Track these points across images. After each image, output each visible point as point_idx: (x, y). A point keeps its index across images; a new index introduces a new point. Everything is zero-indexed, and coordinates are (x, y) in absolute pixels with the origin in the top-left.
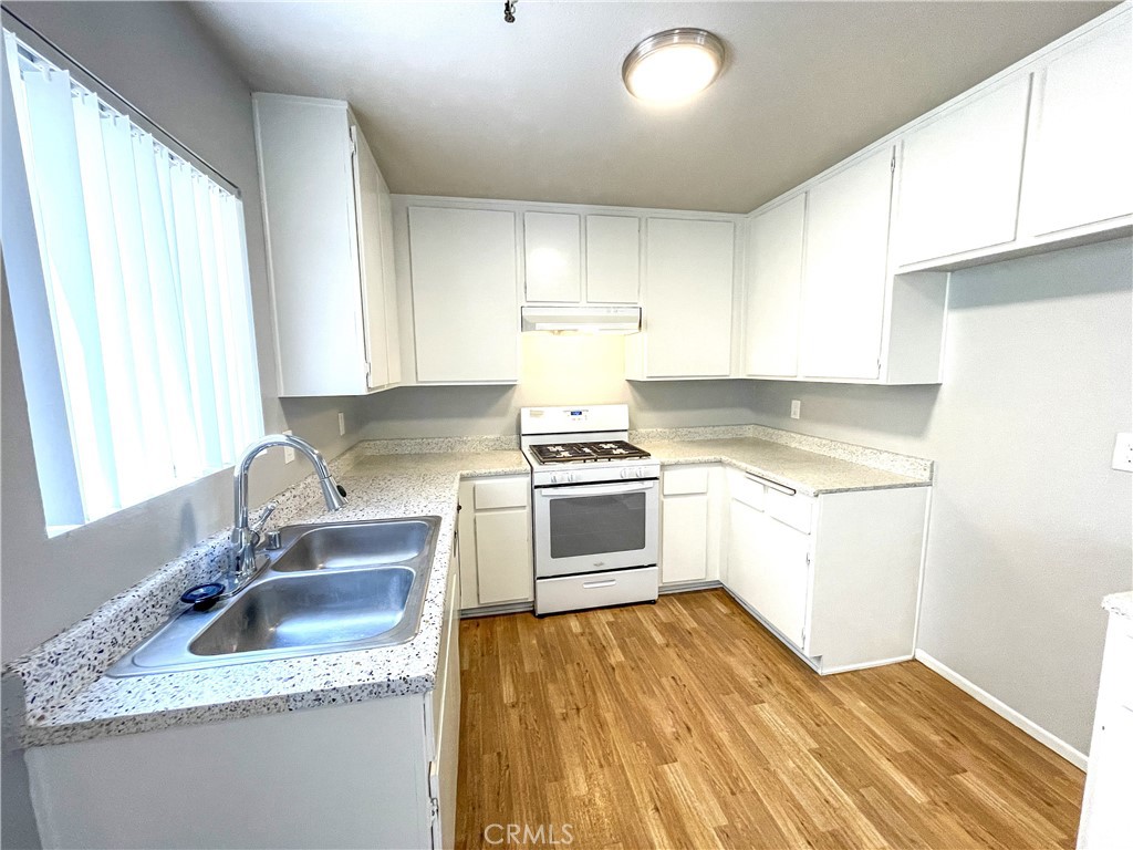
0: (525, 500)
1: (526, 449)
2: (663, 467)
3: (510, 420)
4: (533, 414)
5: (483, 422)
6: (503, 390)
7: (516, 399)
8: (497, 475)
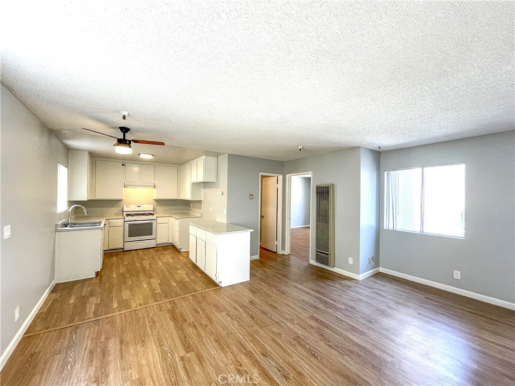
0: (122, 224)
1: (124, 215)
2: (157, 217)
3: (121, 208)
4: (127, 207)
5: (113, 209)
6: (118, 201)
7: (122, 203)
8: (115, 219)
